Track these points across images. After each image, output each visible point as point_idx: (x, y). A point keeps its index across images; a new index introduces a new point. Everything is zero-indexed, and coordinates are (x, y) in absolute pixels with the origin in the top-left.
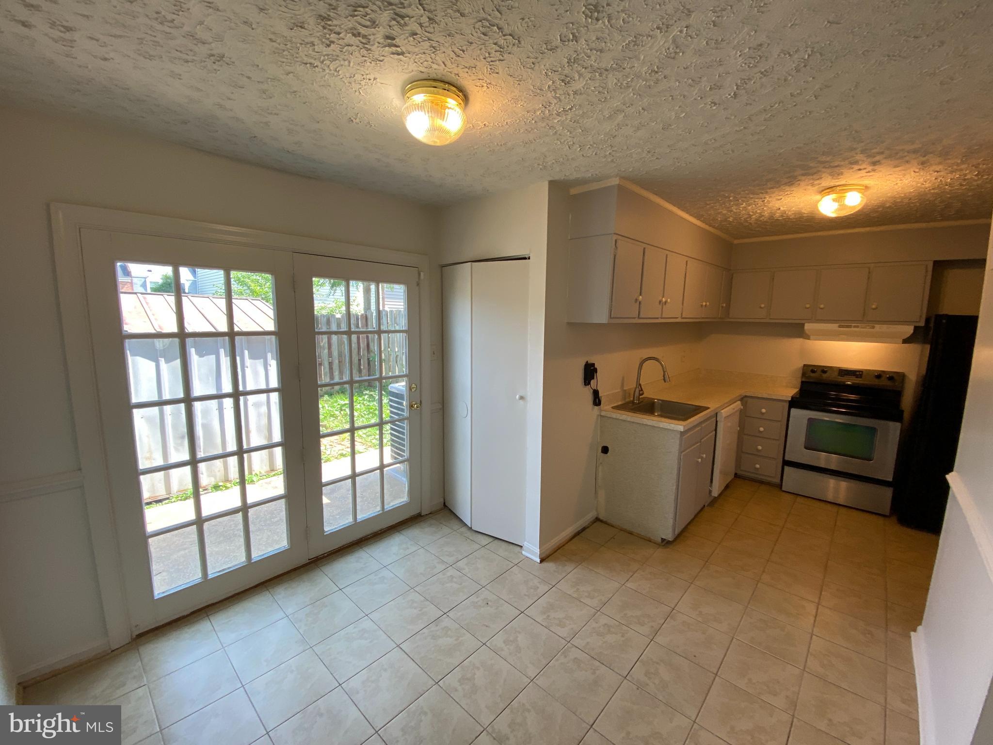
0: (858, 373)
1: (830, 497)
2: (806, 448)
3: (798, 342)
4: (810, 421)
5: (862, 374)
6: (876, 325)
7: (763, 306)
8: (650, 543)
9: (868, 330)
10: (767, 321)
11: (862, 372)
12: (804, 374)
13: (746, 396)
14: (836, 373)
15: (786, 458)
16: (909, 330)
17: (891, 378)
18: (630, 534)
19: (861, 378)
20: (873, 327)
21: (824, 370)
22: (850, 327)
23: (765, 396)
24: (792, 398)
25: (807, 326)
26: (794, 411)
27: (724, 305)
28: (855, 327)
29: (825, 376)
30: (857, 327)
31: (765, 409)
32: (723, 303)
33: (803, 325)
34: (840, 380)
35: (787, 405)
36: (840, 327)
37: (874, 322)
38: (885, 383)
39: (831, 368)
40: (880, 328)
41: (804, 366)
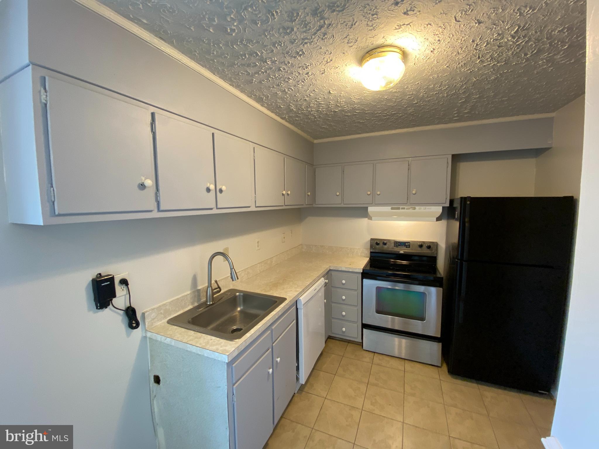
0: (407, 244)
1: (396, 354)
2: (378, 312)
3: (364, 221)
4: (379, 289)
5: (410, 245)
6: (416, 207)
7: (338, 194)
9: (411, 210)
10: (342, 206)
11: (409, 243)
12: (371, 246)
13: (330, 270)
14: (393, 245)
15: (364, 322)
16: (439, 210)
17: (429, 247)
19: (409, 247)
20: (415, 209)
21: (384, 243)
22: (398, 209)
23: (344, 269)
24: (363, 270)
25: (371, 209)
26: (366, 281)
27: (309, 194)
28: (402, 208)
29: (385, 247)
30: (404, 208)
31: (345, 280)
32: (308, 192)
33: (367, 208)
34: (396, 250)
35: (360, 276)
36: (392, 209)
37: (414, 204)
38: (425, 251)
39: (389, 240)
40: (419, 209)
41: (372, 239)
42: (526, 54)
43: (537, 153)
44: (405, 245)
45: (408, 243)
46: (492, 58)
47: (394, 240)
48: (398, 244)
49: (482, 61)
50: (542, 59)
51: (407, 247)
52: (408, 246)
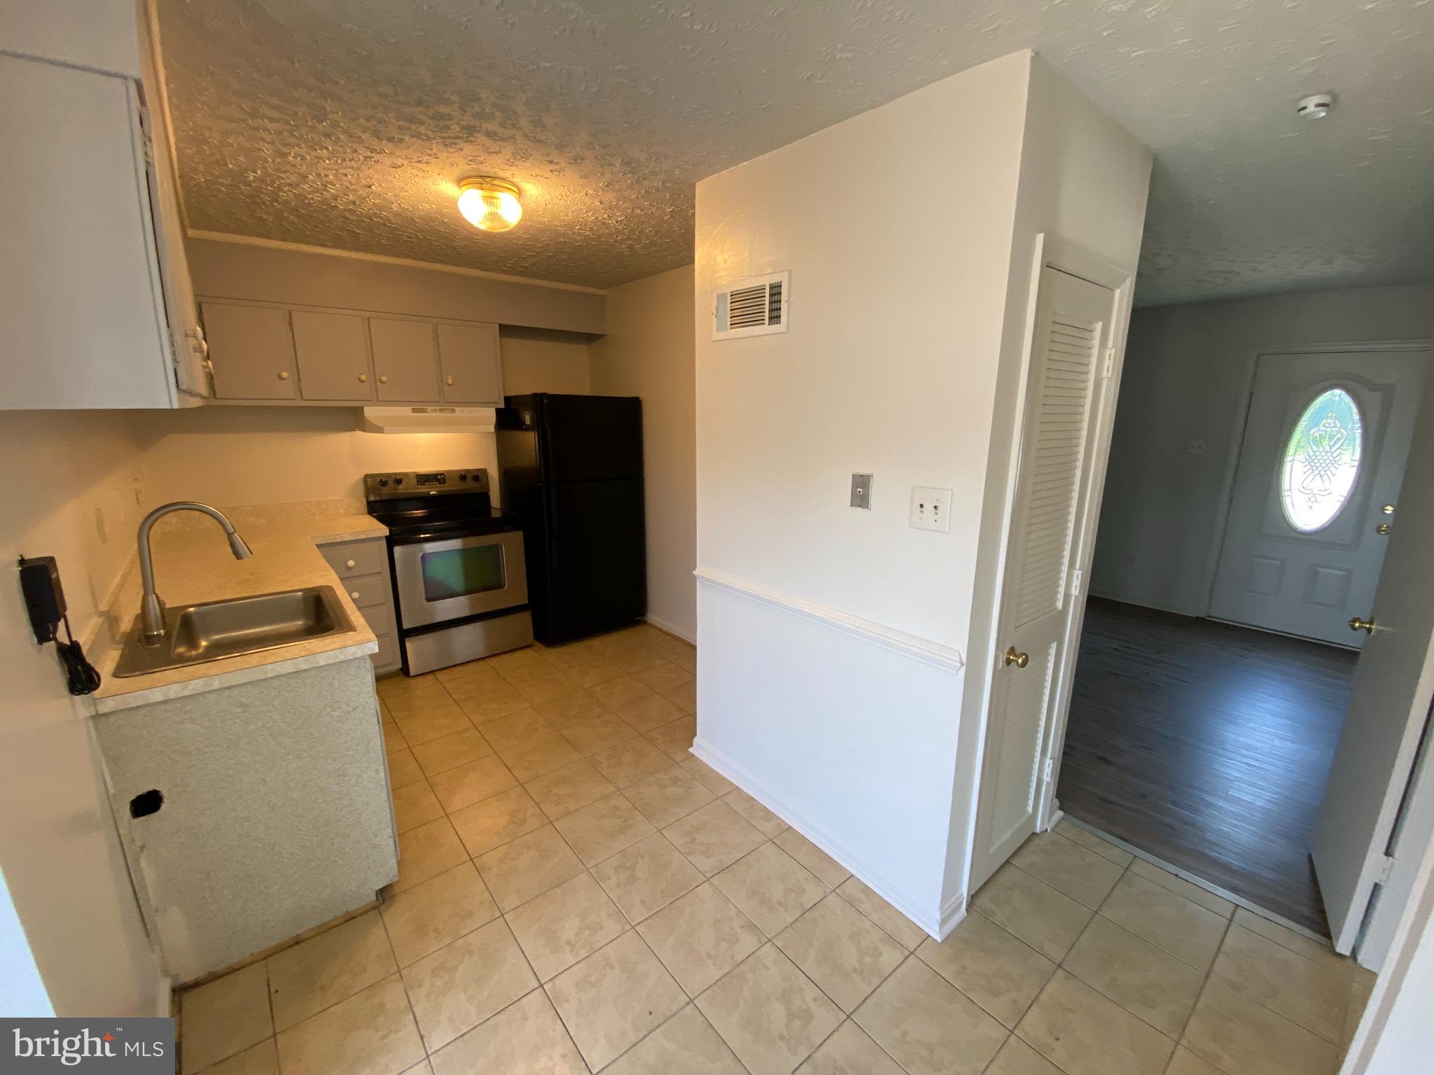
0: (440, 477)
2: (430, 599)
5: (444, 478)
6: (456, 408)
7: (285, 375)
8: (356, 919)
9: (447, 415)
10: (300, 403)
11: (444, 474)
12: (368, 490)
13: (325, 545)
14: (415, 481)
16: (492, 415)
17: (476, 478)
18: (297, 943)
19: (445, 483)
20: (454, 411)
21: (396, 479)
22: (424, 411)
23: (347, 537)
25: (369, 411)
26: (403, 550)
28: (431, 411)
29: (400, 486)
30: (434, 410)
31: (352, 560)
33: (361, 409)
34: (422, 490)
35: (384, 543)
36: (414, 411)
37: (453, 403)
38: (470, 485)
39: (406, 474)
40: (462, 412)
41: (367, 476)
42: (617, 237)
43: (590, 338)
44: (438, 481)
45: (441, 474)
46: (591, 229)
47: (415, 473)
48: (424, 479)
49: (581, 229)
50: (626, 244)
51: (440, 483)
52: (442, 481)
